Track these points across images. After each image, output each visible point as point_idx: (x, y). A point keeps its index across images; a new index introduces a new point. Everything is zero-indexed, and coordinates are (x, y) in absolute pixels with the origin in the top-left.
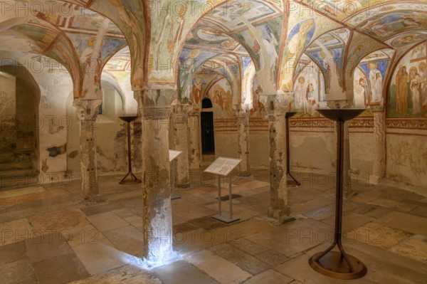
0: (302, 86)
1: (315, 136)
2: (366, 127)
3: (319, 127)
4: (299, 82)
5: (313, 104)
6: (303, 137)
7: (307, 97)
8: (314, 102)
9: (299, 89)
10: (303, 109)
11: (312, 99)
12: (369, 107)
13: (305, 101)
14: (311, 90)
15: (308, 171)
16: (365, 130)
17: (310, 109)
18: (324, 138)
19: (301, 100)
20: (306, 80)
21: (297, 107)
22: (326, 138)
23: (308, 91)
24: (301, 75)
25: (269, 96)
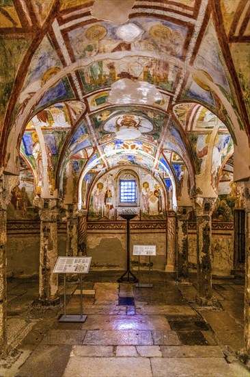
0: (100, 192)
1: (111, 237)
2: (159, 228)
3: (115, 229)
4: (98, 187)
5: (111, 209)
6: (100, 239)
7: (105, 202)
8: (112, 207)
9: (98, 194)
10: (100, 212)
11: (110, 204)
12: (162, 213)
13: (103, 205)
14: (109, 196)
15: (104, 269)
16: (158, 231)
17: (108, 213)
18: (120, 239)
19: (99, 205)
20: (105, 186)
21: (95, 211)
22: (122, 238)
23: (106, 196)
24: (100, 181)
25: (204, 199)
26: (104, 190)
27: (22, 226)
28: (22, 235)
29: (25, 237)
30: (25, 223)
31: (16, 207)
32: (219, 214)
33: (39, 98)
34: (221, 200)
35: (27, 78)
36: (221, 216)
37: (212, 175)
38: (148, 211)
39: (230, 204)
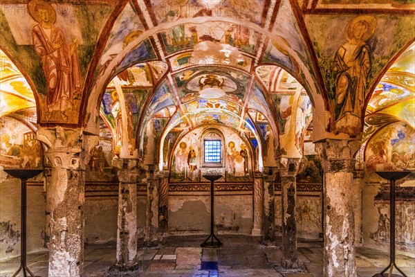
0: (183, 152)
1: (193, 200)
2: (245, 190)
3: (199, 191)
4: (181, 147)
5: (194, 169)
6: (183, 201)
7: (188, 162)
8: (195, 167)
9: (180, 154)
10: (183, 173)
11: (193, 164)
12: (248, 174)
13: (186, 165)
14: (192, 156)
15: (186, 234)
16: (244, 193)
17: (191, 174)
18: (204, 201)
19: (182, 165)
20: (188, 146)
21: (177, 171)
22: (206, 200)
23: (190, 156)
25: (289, 159)
26: (188, 150)
27: (98, 188)
28: (98, 198)
29: (101, 200)
30: (101, 185)
31: (91, 168)
32: (307, 175)
33: (121, 59)
34: (309, 160)
35: (109, 40)
36: (308, 177)
37: (296, 136)
38: (234, 172)
39: (318, 164)
